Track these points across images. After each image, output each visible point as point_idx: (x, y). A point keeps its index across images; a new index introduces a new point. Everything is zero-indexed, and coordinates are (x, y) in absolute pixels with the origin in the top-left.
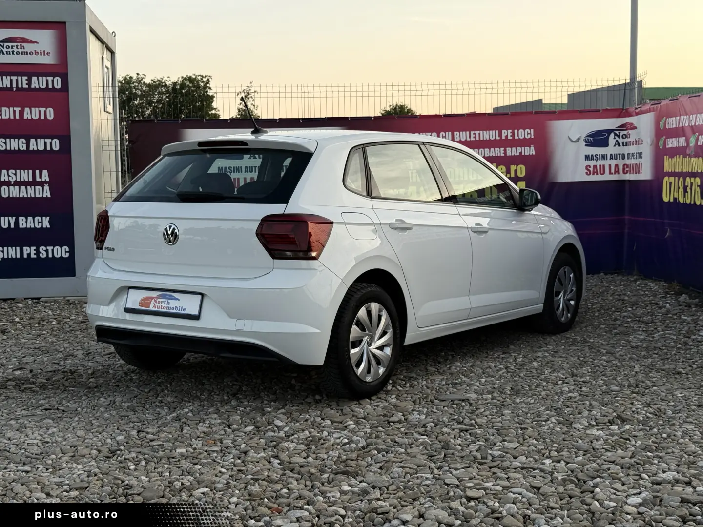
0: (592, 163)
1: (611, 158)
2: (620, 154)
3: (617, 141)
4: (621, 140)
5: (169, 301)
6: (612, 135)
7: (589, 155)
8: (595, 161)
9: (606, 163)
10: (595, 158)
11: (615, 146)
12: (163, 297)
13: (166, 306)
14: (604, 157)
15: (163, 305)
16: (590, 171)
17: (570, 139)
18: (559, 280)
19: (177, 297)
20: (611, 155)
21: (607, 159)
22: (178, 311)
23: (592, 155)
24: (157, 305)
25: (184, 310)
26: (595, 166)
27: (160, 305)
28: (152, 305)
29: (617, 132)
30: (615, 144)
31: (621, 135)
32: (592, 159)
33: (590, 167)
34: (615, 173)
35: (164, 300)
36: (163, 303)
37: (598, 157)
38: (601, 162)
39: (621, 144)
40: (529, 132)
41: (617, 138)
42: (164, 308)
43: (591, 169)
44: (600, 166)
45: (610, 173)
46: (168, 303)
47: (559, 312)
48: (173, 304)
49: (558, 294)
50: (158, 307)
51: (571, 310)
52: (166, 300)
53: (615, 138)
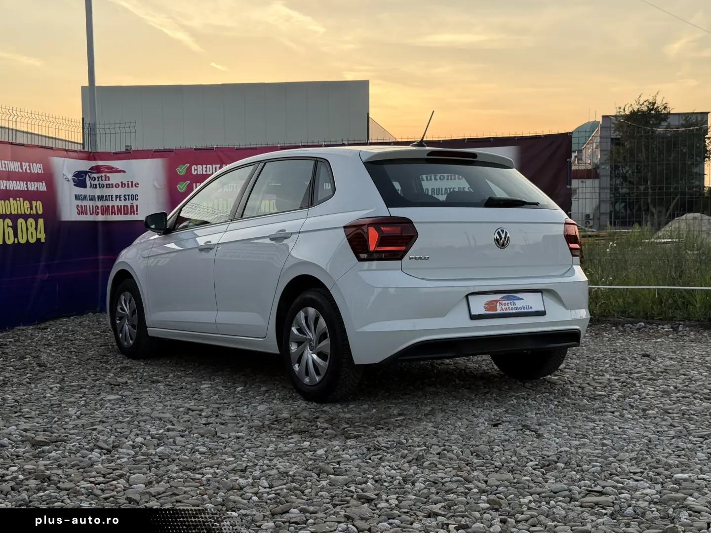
5: (514, 301)
12: (508, 298)
13: (513, 307)
15: (510, 307)
19: (521, 297)
22: (526, 310)
24: (503, 307)
25: (531, 308)
27: (507, 307)
28: (499, 308)
35: (509, 302)
36: (510, 304)
42: (512, 309)
46: (514, 304)
48: (519, 304)
50: (506, 309)
52: (512, 301)
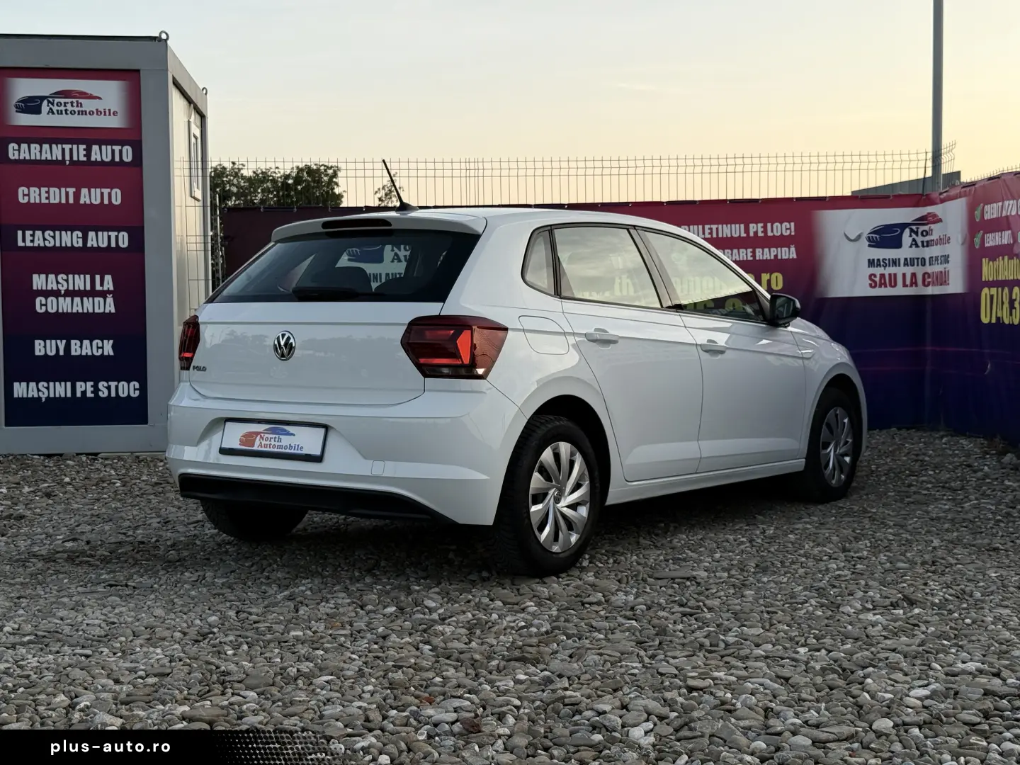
0: (878, 271)
1: (906, 264)
2: (918, 259)
3: (914, 240)
4: (919, 239)
6: (907, 231)
7: (873, 260)
8: (883, 268)
9: (899, 271)
10: (882, 263)
11: (911, 247)
14: (895, 262)
16: (875, 282)
17: (846, 235)
18: (828, 425)
20: (906, 259)
21: (899, 266)
23: (878, 260)
26: (882, 276)
29: (914, 227)
30: (912, 244)
31: (920, 231)
32: (879, 265)
33: (875, 276)
34: (911, 286)
37: (887, 262)
38: (891, 270)
39: (920, 244)
40: (788, 227)
41: (914, 236)
43: (877, 279)
44: (890, 275)
45: (905, 285)
47: (828, 472)
49: (826, 445)
51: (846, 469)
53: (911, 236)
